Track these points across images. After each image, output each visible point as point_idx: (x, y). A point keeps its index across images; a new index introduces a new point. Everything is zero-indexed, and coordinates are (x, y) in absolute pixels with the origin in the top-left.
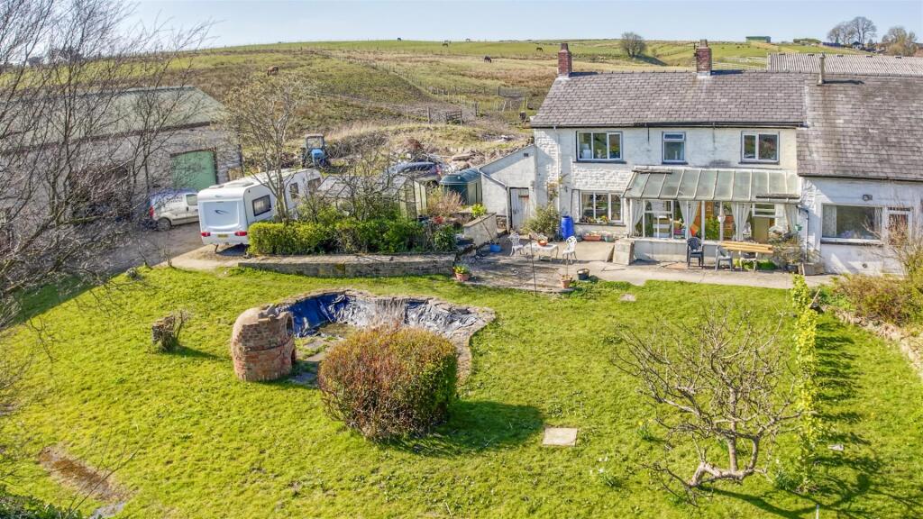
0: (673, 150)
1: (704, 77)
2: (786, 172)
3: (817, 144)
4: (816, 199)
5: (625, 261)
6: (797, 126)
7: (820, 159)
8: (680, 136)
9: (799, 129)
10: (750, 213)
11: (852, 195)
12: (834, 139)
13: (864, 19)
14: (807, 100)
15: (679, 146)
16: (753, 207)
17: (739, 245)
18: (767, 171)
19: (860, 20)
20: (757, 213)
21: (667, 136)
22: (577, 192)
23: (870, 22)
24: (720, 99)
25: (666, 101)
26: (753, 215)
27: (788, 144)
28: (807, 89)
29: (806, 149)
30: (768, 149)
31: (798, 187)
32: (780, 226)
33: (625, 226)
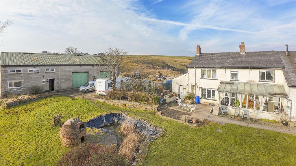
1: (243, 54)
3: (292, 75)
4: (295, 95)
5: (217, 114)
6: (282, 68)
8: (237, 72)
9: (283, 69)
10: (267, 100)
14: (283, 60)
15: (236, 75)
16: (268, 97)
20: (269, 100)
21: (232, 71)
22: (201, 88)
25: (231, 61)
26: (268, 101)
28: (282, 57)
29: (288, 76)
33: (217, 101)
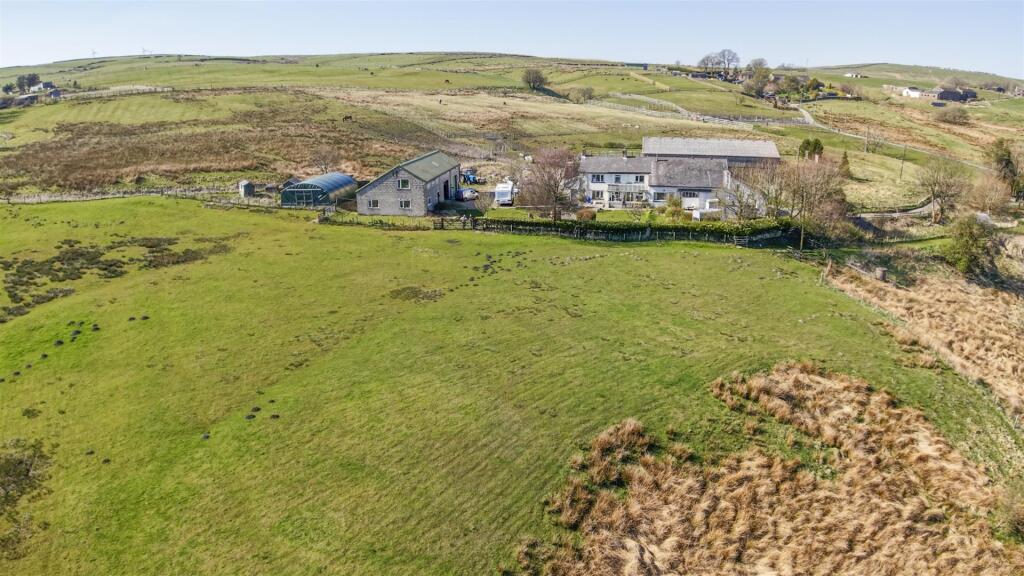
0: (617, 180)
1: (625, 158)
2: (645, 185)
3: (653, 179)
4: (652, 191)
7: (654, 182)
8: (619, 176)
9: (649, 174)
10: (637, 195)
11: (660, 190)
12: (658, 177)
13: (730, 52)
14: (653, 166)
15: (619, 179)
16: (638, 193)
17: (634, 202)
18: (641, 184)
19: (726, 53)
20: (639, 195)
21: (616, 176)
23: (735, 54)
24: (629, 165)
25: (615, 166)
27: (646, 178)
29: (651, 179)
30: (642, 180)
31: (648, 189)
32: (644, 199)
